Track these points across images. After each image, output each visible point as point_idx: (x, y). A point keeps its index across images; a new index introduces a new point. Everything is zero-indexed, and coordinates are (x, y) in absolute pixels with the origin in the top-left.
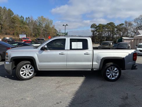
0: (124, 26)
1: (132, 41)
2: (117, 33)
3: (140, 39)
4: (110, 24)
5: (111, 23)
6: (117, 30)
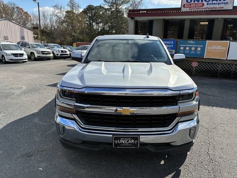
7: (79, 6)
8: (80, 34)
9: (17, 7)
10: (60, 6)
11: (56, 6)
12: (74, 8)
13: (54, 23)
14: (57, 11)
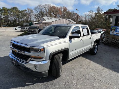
0: (27, 12)
1: (41, 25)
2: (22, 17)
3: (49, 24)
4: (14, 9)
5: (15, 7)
6: (21, 15)
7: (102, 10)
8: (100, 24)
9: (75, 13)
10: (92, 11)
11: (90, 11)
12: (99, 11)
13: (90, 19)
14: (90, 14)
